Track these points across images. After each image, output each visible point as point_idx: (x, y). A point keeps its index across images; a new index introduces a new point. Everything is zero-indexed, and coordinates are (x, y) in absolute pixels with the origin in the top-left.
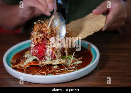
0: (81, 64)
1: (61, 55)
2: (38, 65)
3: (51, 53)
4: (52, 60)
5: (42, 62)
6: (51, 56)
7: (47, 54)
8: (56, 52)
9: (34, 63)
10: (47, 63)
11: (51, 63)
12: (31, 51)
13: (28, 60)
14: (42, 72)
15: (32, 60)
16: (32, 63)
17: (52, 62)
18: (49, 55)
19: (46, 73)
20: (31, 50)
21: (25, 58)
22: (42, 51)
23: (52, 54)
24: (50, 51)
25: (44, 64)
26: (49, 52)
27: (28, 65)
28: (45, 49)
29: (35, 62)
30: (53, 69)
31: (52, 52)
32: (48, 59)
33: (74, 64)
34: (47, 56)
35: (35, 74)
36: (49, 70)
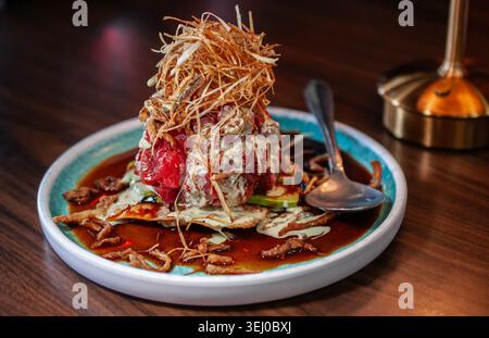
4: (207, 207)
5: (173, 210)
6: (204, 194)
7: (188, 184)
10: (188, 219)
11: (199, 220)
14: (157, 253)
15: (141, 197)
16: (135, 209)
23: (208, 186)
25: (175, 221)
26: (197, 178)
29: (146, 207)
30: (201, 247)
31: (207, 178)
32: (195, 203)
34: (189, 192)
35: (131, 256)
36: (186, 248)
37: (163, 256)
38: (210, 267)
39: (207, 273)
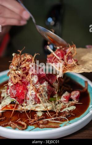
0: (73, 111)
1: (47, 98)
2: (17, 111)
3: (34, 97)
4: (35, 104)
5: (22, 106)
6: (34, 100)
7: (28, 97)
8: (41, 95)
9: (11, 107)
10: (29, 109)
11: (33, 109)
12: (9, 91)
13: (4, 102)
15: (10, 102)
16: (9, 107)
17: (36, 108)
18: (31, 98)
19: (25, 125)
20: (8, 89)
21: (2, 98)
22: (22, 93)
23: (36, 97)
24: (33, 94)
25: (24, 110)
26: (31, 95)
27: (4, 110)
28: (26, 91)
29: (13, 105)
30: (36, 118)
31: (36, 95)
32: (31, 103)
33: (65, 112)
34: (28, 100)
35: (11, 125)
36: (30, 119)
37: (23, 123)
38: (41, 126)
39: (40, 128)
